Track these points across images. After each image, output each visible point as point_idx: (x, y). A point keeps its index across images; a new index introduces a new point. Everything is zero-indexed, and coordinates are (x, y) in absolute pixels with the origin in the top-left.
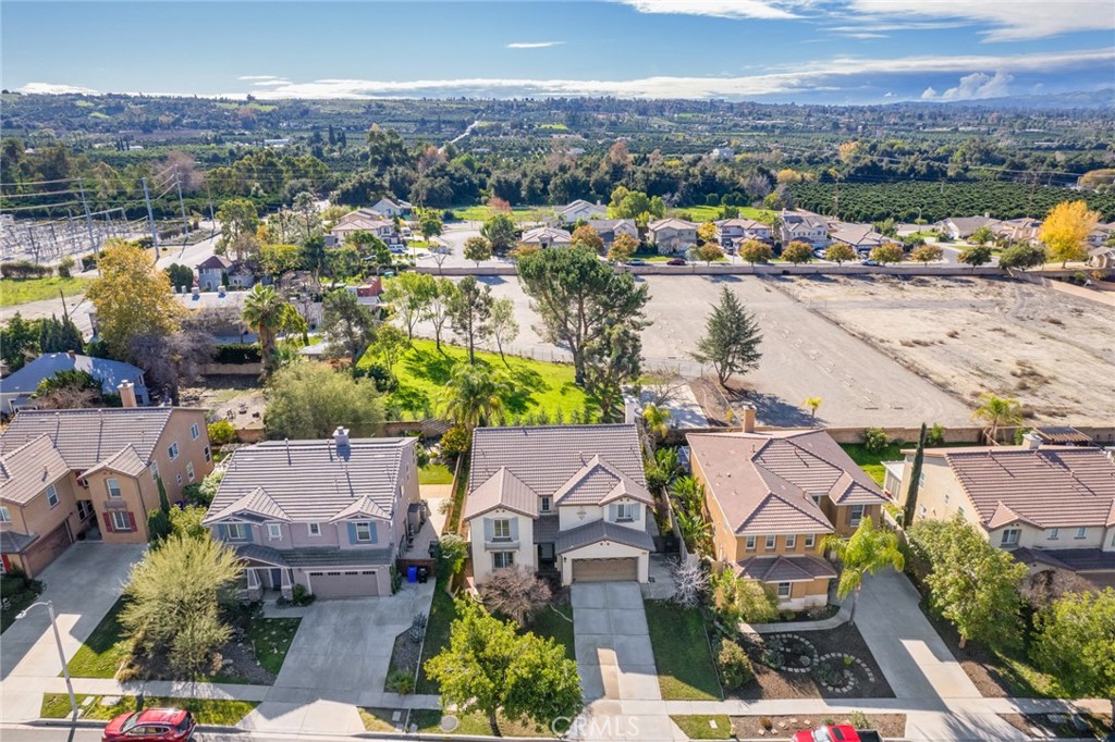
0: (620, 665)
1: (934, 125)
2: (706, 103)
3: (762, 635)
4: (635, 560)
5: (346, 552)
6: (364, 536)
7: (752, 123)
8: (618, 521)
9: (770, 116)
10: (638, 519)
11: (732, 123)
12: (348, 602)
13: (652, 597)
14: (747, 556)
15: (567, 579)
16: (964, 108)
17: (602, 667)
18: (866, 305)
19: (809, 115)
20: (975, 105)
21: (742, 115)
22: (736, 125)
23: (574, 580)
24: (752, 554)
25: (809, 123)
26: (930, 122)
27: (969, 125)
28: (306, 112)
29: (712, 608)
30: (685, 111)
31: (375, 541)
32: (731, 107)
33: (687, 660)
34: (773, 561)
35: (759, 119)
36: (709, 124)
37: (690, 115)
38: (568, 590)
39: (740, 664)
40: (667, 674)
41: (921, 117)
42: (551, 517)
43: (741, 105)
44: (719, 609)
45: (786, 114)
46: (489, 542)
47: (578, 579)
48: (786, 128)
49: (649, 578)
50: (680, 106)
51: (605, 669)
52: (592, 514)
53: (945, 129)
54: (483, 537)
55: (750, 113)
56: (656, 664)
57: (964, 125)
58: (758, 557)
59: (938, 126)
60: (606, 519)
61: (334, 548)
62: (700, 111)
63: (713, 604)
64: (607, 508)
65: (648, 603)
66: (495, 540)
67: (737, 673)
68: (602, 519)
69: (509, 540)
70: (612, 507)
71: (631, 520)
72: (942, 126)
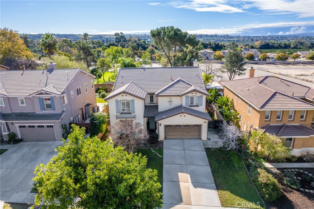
0: (192, 183)
1: (282, 40)
2: (214, 35)
3: (278, 169)
4: (199, 126)
5: (38, 115)
6: (49, 106)
7: (228, 40)
8: (190, 106)
9: (233, 38)
10: (202, 105)
11: (222, 40)
12: (39, 142)
13: (210, 147)
14: (265, 124)
15: (162, 137)
16: (291, 36)
17: (180, 183)
18: (277, 69)
19: (244, 38)
20: (294, 35)
21: (225, 38)
22: (223, 40)
23: (165, 138)
24: (268, 123)
25: (244, 39)
26: (281, 39)
27: (293, 40)
28: (102, 37)
29: (248, 151)
30: (208, 37)
31: (54, 109)
32: (221, 36)
33: (235, 181)
34: (281, 127)
35: (230, 39)
36: (215, 40)
37: (210, 38)
38: (162, 142)
39: (274, 185)
40: (223, 189)
41: (278, 38)
42: (154, 106)
43: (224, 35)
44: (252, 152)
45: (237, 37)
46: (119, 114)
47: (168, 137)
48: (237, 41)
49: (207, 138)
50: (207, 36)
51: (182, 185)
52: (176, 102)
53: (285, 41)
54: (115, 111)
55: (227, 37)
56: (216, 183)
57: (291, 40)
58: (272, 124)
59: (283, 40)
60: (184, 105)
61: (33, 113)
62: (212, 37)
63: (248, 149)
64: (184, 97)
65: (208, 150)
66: (122, 113)
67: (273, 190)
68: (182, 105)
69: (130, 113)
70: (187, 97)
71: (197, 106)
72: (285, 40)
